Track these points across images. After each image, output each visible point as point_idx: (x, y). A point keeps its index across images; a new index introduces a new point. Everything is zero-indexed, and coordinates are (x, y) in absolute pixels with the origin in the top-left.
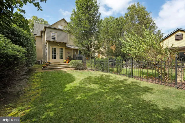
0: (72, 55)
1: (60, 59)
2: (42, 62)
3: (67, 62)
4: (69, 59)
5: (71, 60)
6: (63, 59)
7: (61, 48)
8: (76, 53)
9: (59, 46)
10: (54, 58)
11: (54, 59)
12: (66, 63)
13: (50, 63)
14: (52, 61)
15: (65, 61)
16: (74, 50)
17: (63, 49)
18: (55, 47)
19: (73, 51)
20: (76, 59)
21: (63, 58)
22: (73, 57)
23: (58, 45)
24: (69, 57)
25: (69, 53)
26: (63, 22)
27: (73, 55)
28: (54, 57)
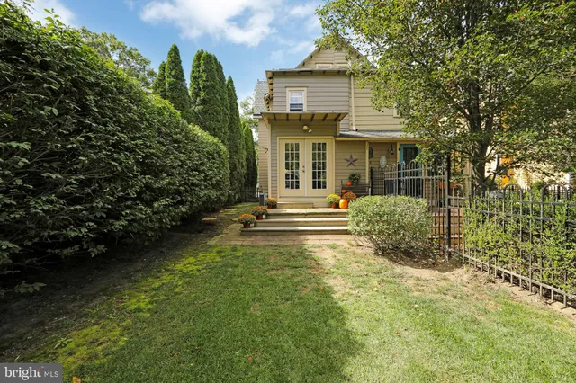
0: (367, 171)
1: (314, 187)
3: (342, 201)
4: (354, 188)
5: (360, 192)
6: (325, 187)
7: (317, 142)
8: (383, 161)
9: (310, 134)
10: (293, 182)
11: (292, 188)
12: (337, 206)
13: (275, 206)
14: (284, 196)
15: (333, 196)
16: (376, 146)
17: (324, 144)
19: (371, 153)
20: (388, 189)
21: (325, 183)
22: (371, 178)
23: (305, 128)
24: (354, 179)
25: (352, 162)
27: (371, 170)
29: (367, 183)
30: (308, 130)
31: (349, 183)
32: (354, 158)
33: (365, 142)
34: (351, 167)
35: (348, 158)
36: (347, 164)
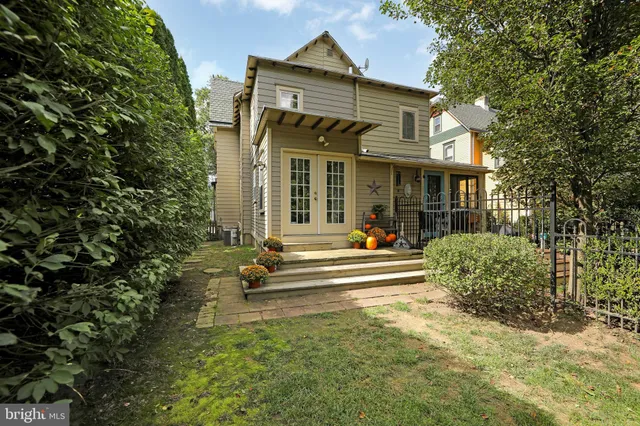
0: (392, 201)
1: (329, 221)
2: (238, 233)
3: (370, 240)
4: (379, 222)
6: (342, 221)
7: (333, 160)
8: (408, 190)
9: (325, 149)
11: (300, 222)
12: (363, 246)
13: (280, 248)
14: (290, 233)
15: (357, 233)
17: (342, 164)
18: (304, 158)
19: (399, 180)
21: (343, 215)
22: (396, 209)
23: (321, 139)
24: (378, 210)
25: (374, 189)
26: (323, 49)
27: (396, 200)
28: (300, 216)
29: (392, 215)
30: (323, 143)
31: (374, 216)
32: (378, 184)
33: (389, 164)
34: (374, 195)
35: (371, 184)
36: (369, 192)
